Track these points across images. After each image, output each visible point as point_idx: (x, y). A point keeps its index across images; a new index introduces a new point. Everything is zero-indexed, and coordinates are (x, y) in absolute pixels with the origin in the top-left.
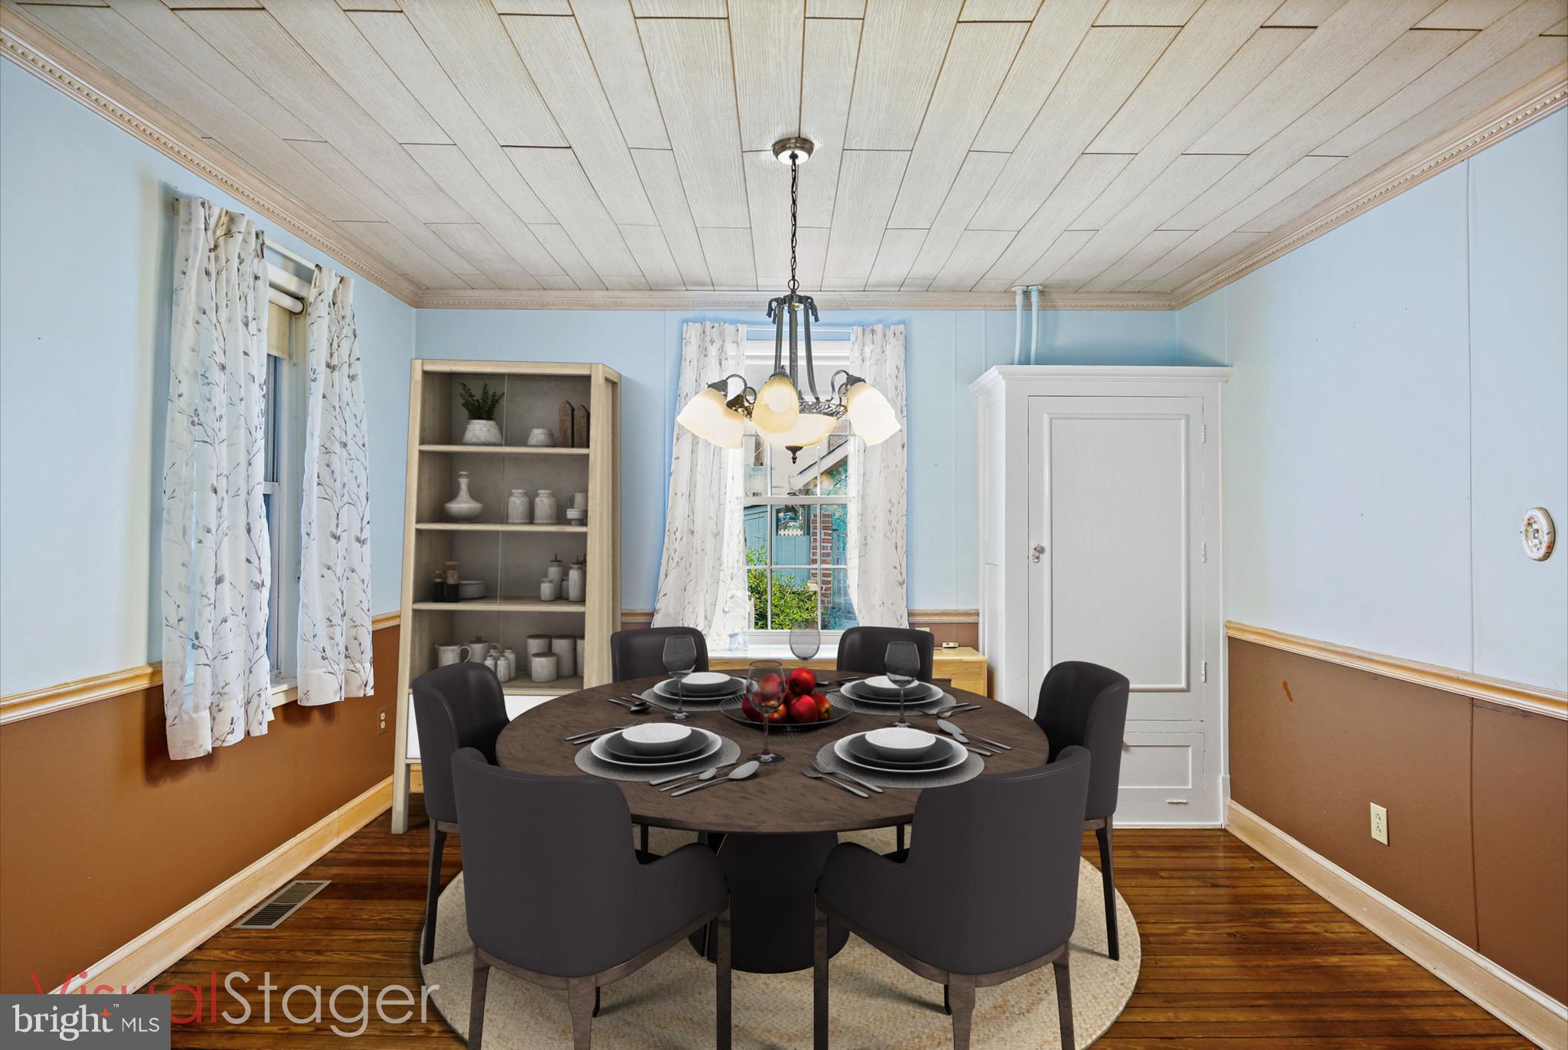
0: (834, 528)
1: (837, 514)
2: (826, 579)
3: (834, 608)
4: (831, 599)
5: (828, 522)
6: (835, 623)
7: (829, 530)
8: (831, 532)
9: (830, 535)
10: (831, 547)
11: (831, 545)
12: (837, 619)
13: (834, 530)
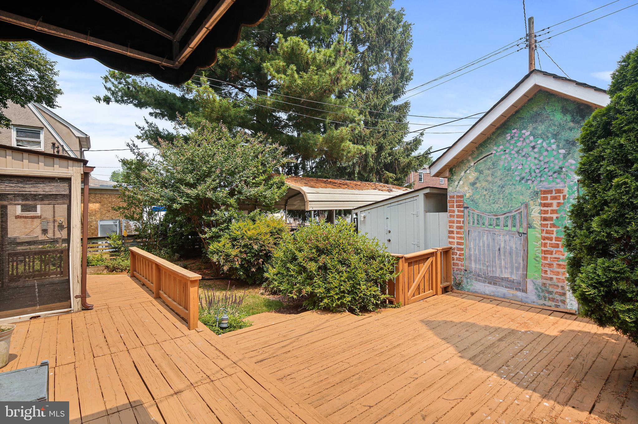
0: (465, 206)
1: (467, 195)
2: (459, 246)
3: (466, 270)
4: (464, 262)
5: (460, 201)
6: (467, 283)
7: (461, 208)
8: (462, 209)
9: (463, 212)
10: (463, 221)
11: (463, 220)
12: (469, 280)
13: (465, 208)
